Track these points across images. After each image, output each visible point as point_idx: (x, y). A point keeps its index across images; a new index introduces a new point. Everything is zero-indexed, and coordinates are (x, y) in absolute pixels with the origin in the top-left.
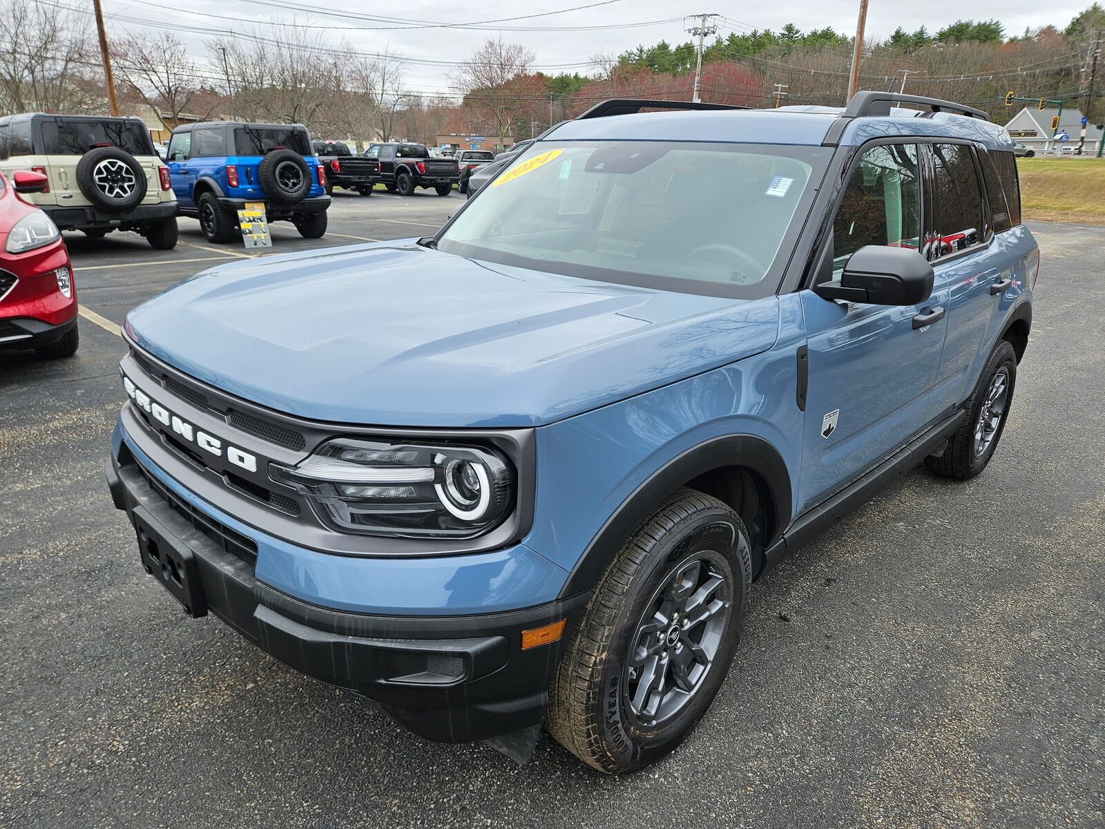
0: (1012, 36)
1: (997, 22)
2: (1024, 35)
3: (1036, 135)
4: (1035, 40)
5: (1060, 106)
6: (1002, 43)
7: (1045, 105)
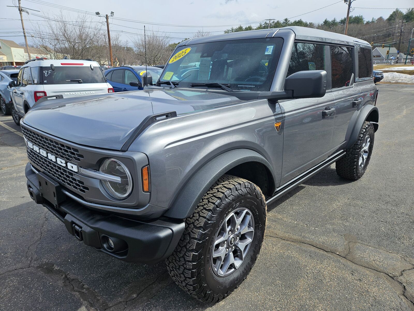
1: (362, 16)
2: (372, 20)
3: (380, 57)
4: (376, 22)
5: (389, 47)
6: (364, 23)
7: (384, 47)
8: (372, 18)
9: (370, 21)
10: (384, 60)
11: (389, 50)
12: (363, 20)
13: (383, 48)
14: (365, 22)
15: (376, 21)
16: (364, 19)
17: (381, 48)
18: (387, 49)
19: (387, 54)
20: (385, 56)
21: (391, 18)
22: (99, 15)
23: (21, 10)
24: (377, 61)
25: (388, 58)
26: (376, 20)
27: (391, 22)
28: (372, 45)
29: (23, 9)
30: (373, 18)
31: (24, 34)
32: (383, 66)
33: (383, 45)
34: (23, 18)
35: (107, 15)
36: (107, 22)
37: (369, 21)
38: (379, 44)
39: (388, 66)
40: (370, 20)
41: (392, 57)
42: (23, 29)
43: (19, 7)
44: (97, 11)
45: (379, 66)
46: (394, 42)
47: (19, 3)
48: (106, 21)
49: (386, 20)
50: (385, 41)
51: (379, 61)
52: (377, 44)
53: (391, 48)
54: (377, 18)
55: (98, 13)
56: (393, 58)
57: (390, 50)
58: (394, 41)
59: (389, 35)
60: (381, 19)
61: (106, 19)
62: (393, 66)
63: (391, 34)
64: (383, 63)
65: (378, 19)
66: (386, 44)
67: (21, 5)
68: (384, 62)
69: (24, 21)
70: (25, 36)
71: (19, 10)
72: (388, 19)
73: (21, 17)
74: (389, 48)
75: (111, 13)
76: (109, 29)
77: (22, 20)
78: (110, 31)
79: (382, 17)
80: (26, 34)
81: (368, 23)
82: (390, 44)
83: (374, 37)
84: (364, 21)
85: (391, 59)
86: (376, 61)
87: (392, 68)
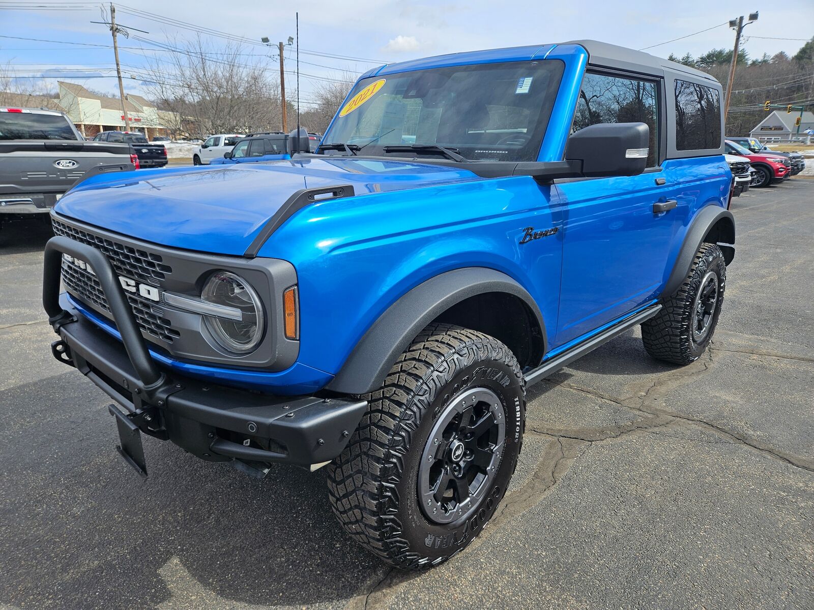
0: (754, 59)
1: (743, 49)
2: (762, 58)
3: (782, 130)
4: (771, 62)
5: (801, 110)
6: (747, 63)
7: (791, 110)
8: (763, 55)
9: (760, 61)
10: (791, 135)
11: (801, 116)
12: (747, 57)
13: (789, 112)
14: (750, 62)
15: (771, 59)
16: (746, 55)
17: (785, 113)
18: (797, 114)
19: (798, 123)
20: (792, 127)
21: (801, 55)
22: (267, 43)
23: (114, 30)
24: (776, 138)
25: (798, 132)
26: (772, 57)
27: (802, 62)
28: (768, 106)
29: (119, 27)
30: (765, 55)
31: (119, 73)
32: (790, 147)
33: (790, 107)
34: (117, 45)
35: (281, 44)
36: (281, 55)
37: (757, 61)
38: (781, 105)
39: (801, 147)
40: (760, 59)
41: (808, 131)
42: (118, 65)
43: (112, 24)
44: (264, 36)
45: (782, 147)
46: (808, 101)
47: (113, 18)
48: (279, 54)
49: (793, 58)
50: (790, 99)
51: (780, 138)
52: (776, 105)
53: (804, 113)
54: (774, 55)
55: (265, 40)
56: (811, 133)
57: (803, 116)
58: (809, 99)
59: (799, 88)
60: (781, 56)
61: (279, 50)
62: (810, 147)
63: (802, 87)
64: (787, 141)
65: (776, 56)
66: (795, 105)
67: (116, 22)
68: (790, 139)
69: (118, 49)
70: (119, 77)
71: (112, 29)
72: (795, 56)
73: (115, 42)
74: (800, 113)
75: (289, 40)
76: (283, 68)
77: (115, 48)
78: (284, 72)
79: (784, 53)
80: (122, 75)
81: (754, 63)
82: (803, 106)
83: (768, 91)
84: (747, 60)
85: (807, 135)
86: (773, 138)
87: (809, 151)
